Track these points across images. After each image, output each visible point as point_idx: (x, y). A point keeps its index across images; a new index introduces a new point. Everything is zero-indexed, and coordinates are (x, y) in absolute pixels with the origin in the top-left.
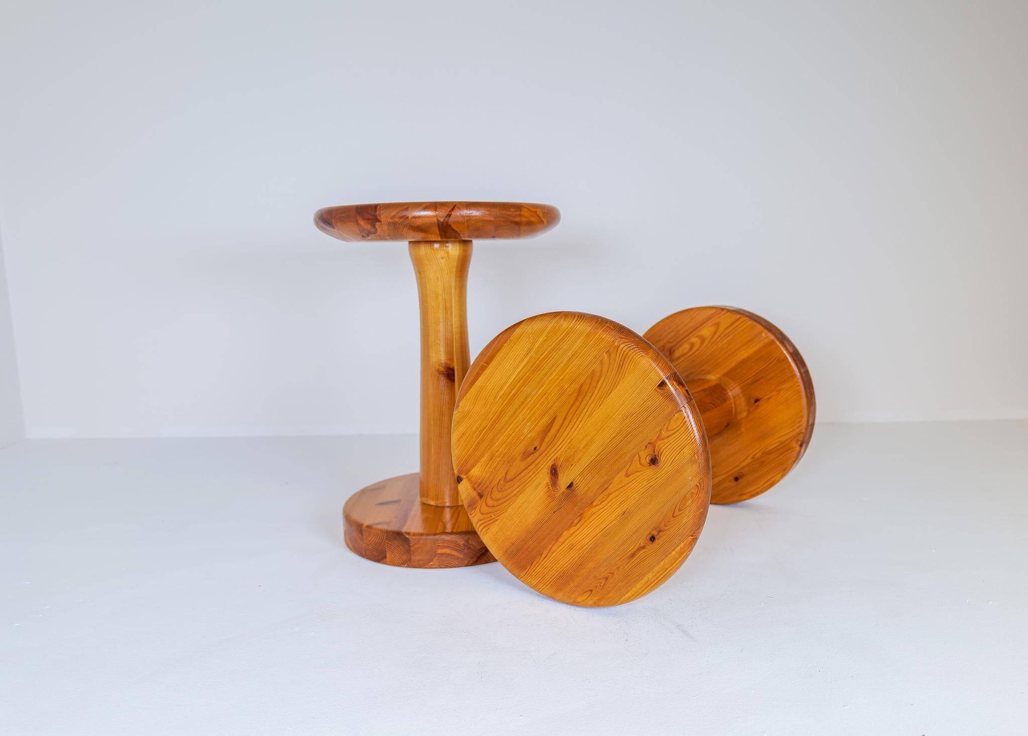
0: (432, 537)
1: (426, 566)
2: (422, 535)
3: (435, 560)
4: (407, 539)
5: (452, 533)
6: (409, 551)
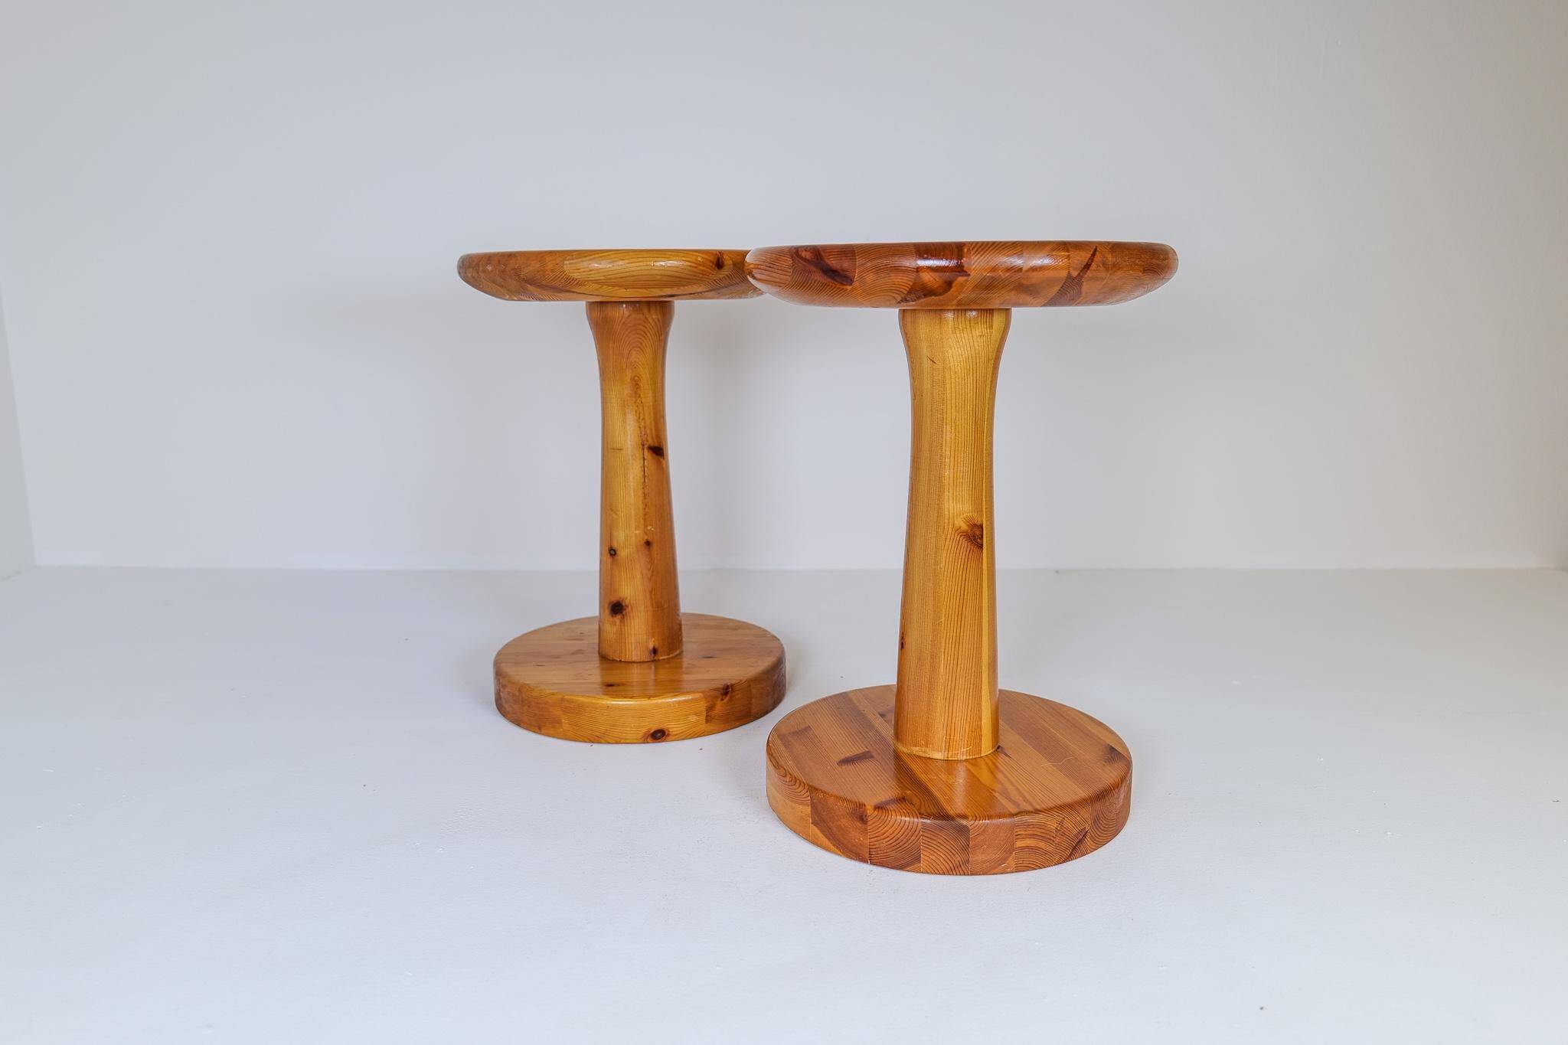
0: (1008, 820)
1: (995, 870)
3: (1010, 859)
4: (962, 825)
5: (1037, 812)
6: (966, 848)
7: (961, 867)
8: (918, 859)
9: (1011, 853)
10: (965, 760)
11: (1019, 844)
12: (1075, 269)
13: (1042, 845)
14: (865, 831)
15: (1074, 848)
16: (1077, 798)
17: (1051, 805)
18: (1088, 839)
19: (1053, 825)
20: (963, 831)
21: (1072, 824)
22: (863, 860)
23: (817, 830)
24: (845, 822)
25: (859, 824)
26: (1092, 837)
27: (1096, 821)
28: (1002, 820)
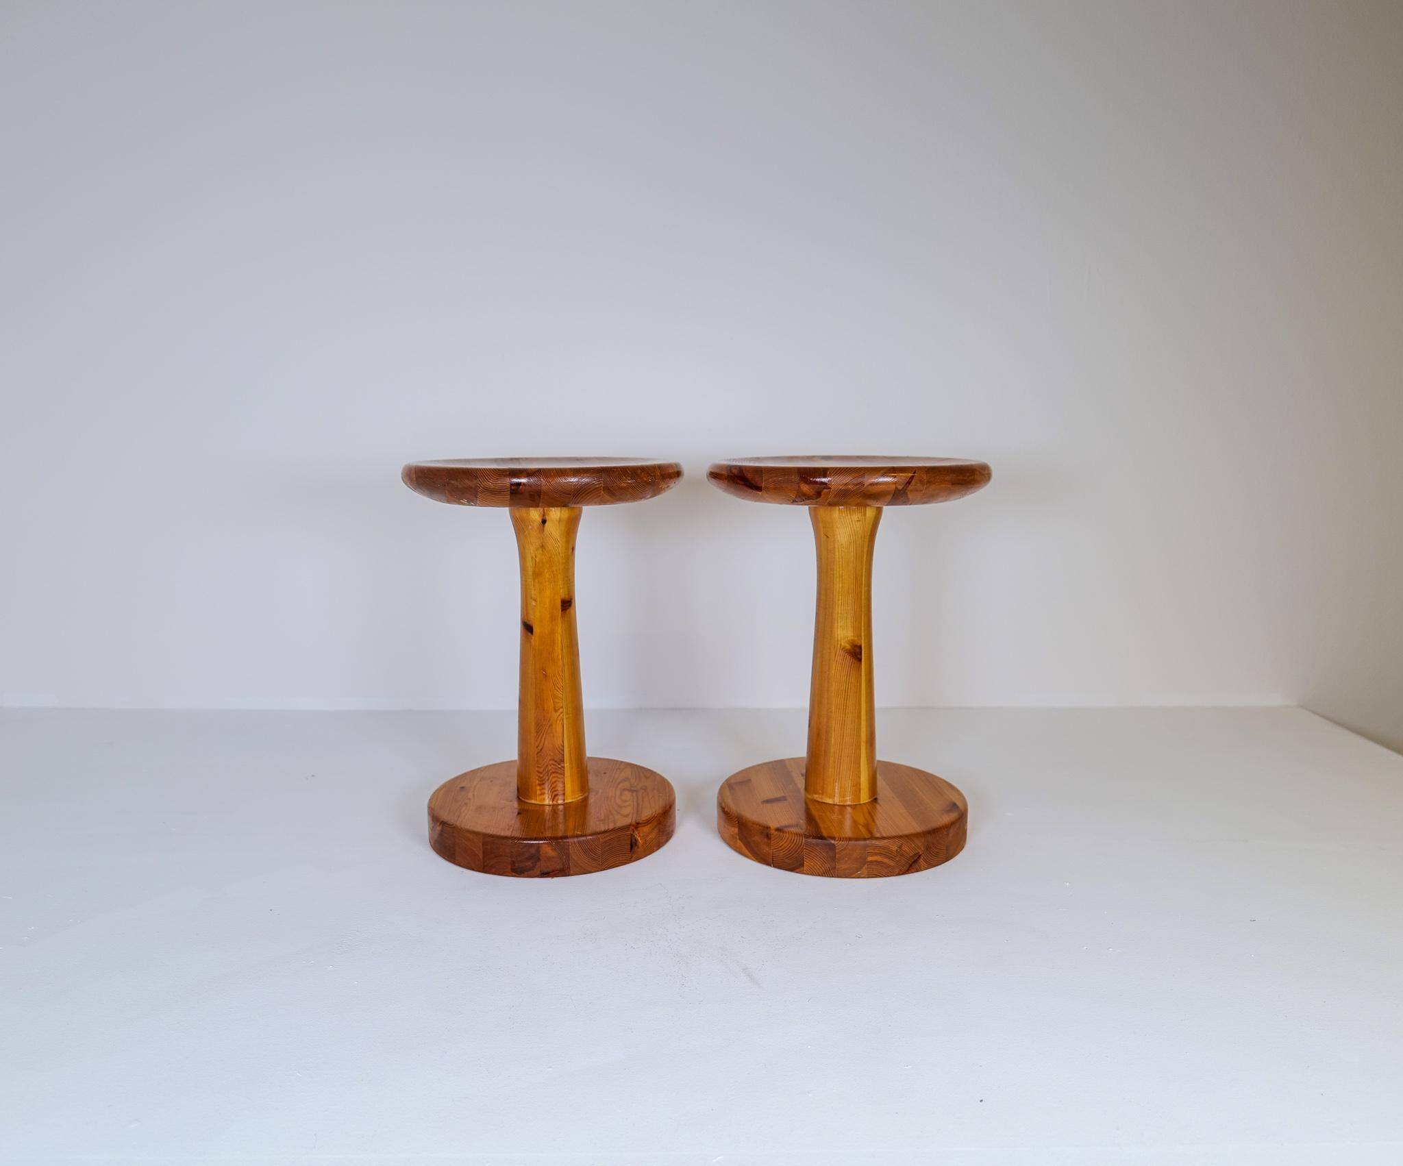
0: (864, 842)
1: (854, 875)
2: (850, 839)
3: (864, 868)
4: (834, 845)
5: (883, 838)
6: (834, 858)
7: (830, 872)
8: (802, 865)
9: (864, 864)
10: (849, 806)
11: (870, 859)
12: (900, 485)
13: (886, 861)
14: (769, 845)
15: (911, 866)
16: (912, 831)
17: (894, 834)
18: (921, 861)
19: (894, 848)
20: (833, 847)
21: (909, 849)
22: (769, 864)
23: (741, 844)
24: (757, 838)
25: (766, 840)
26: (924, 860)
27: (928, 848)
28: (858, 842)
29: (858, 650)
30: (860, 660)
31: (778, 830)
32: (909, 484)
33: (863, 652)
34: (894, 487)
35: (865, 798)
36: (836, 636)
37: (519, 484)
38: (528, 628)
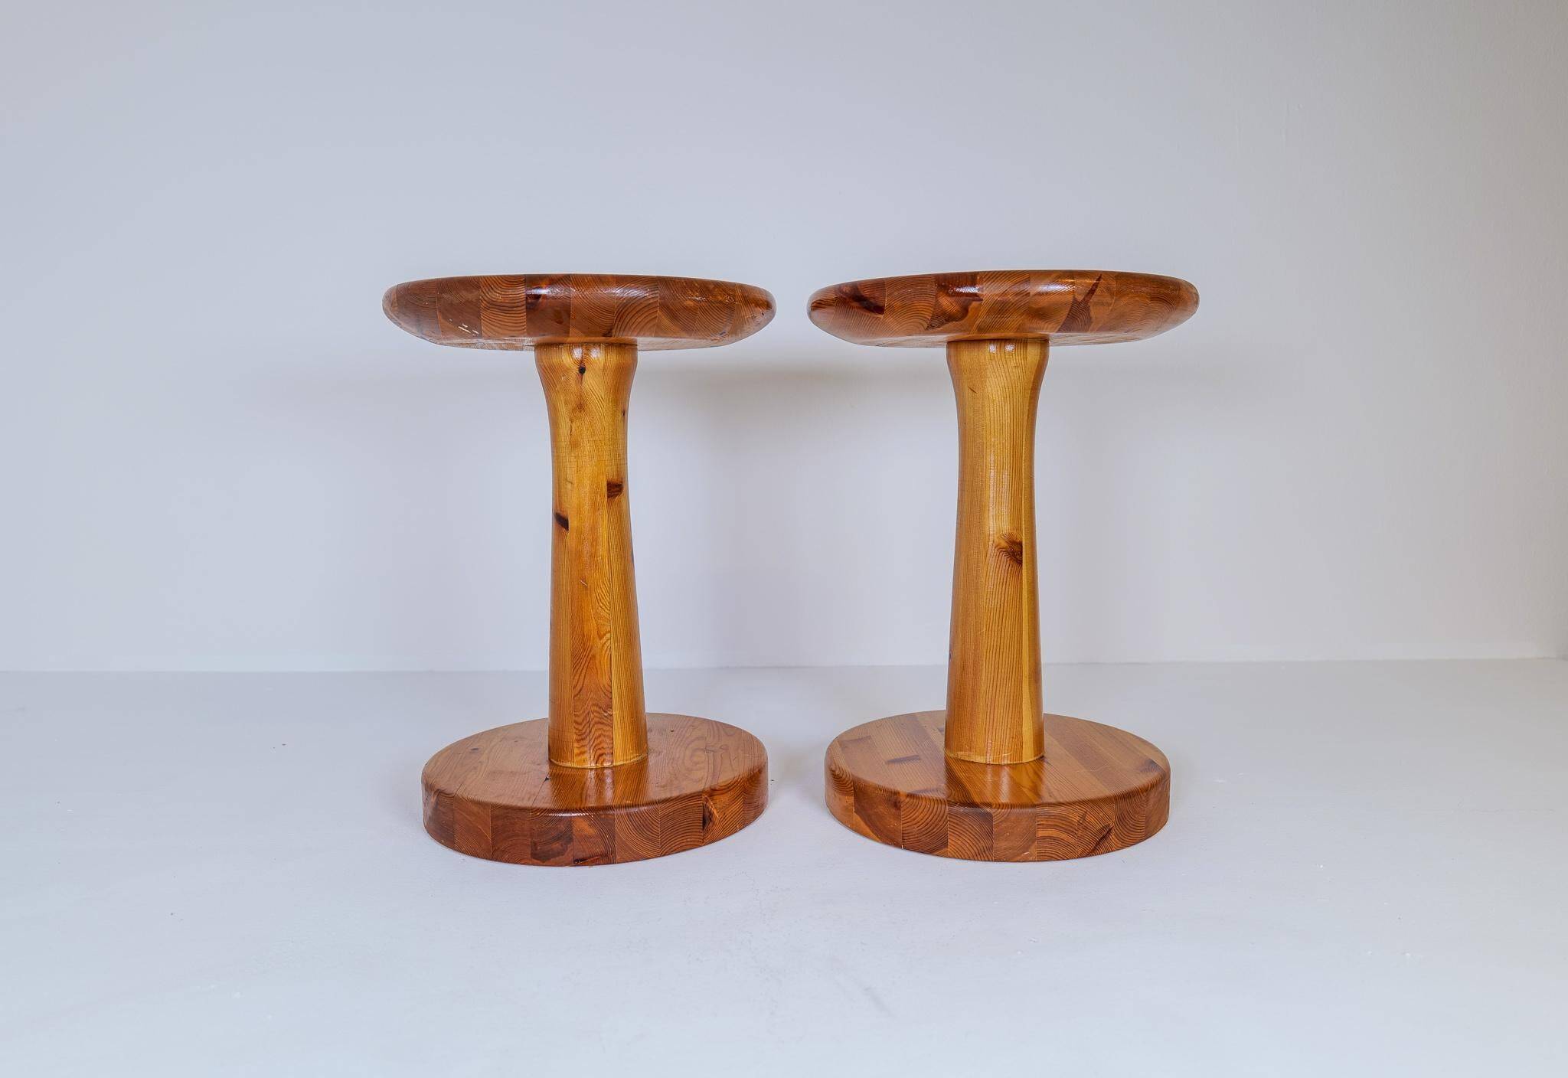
0: (1030, 810)
1: (1019, 858)
2: (1012, 806)
3: (1033, 847)
4: (988, 813)
5: (1060, 804)
6: (990, 834)
7: (986, 853)
8: (945, 845)
9: (1033, 842)
10: (1008, 765)
11: (1041, 833)
12: (1079, 295)
13: (1064, 836)
14: (898, 817)
15: (1098, 843)
16: (1101, 795)
17: (1074, 799)
18: (1112, 836)
19: (1075, 818)
20: (988, 817)
21: (1095, 821)
22: (897, 845)
23: (859, 818)
24: (881, 809)
25: (893, 810)
26: (1117, 836)
27: (1121, 819)
28: (1024, 810)
29: (1016, 548)
30: (1020, 562)
31: (910, 796)
32: (1093, 293)
33: (1024, 550)
34: (1070, 298)
35: (1028, 755)
36: (987, 529)
37: (538, 297)
38: (561, 521)
